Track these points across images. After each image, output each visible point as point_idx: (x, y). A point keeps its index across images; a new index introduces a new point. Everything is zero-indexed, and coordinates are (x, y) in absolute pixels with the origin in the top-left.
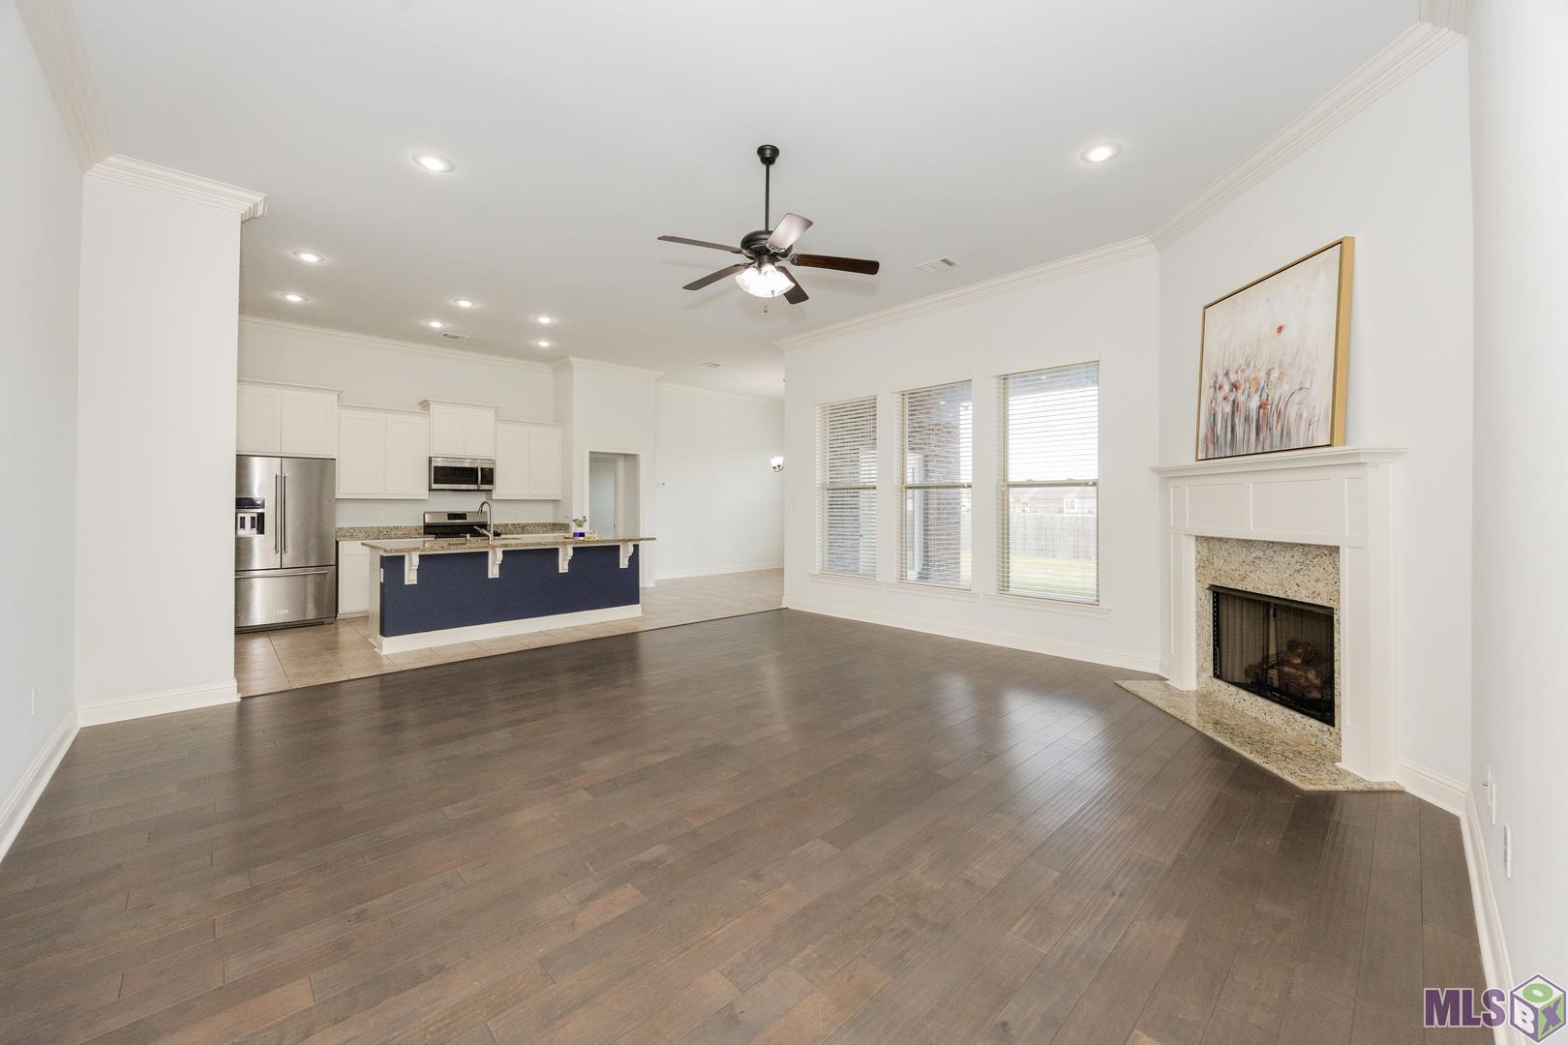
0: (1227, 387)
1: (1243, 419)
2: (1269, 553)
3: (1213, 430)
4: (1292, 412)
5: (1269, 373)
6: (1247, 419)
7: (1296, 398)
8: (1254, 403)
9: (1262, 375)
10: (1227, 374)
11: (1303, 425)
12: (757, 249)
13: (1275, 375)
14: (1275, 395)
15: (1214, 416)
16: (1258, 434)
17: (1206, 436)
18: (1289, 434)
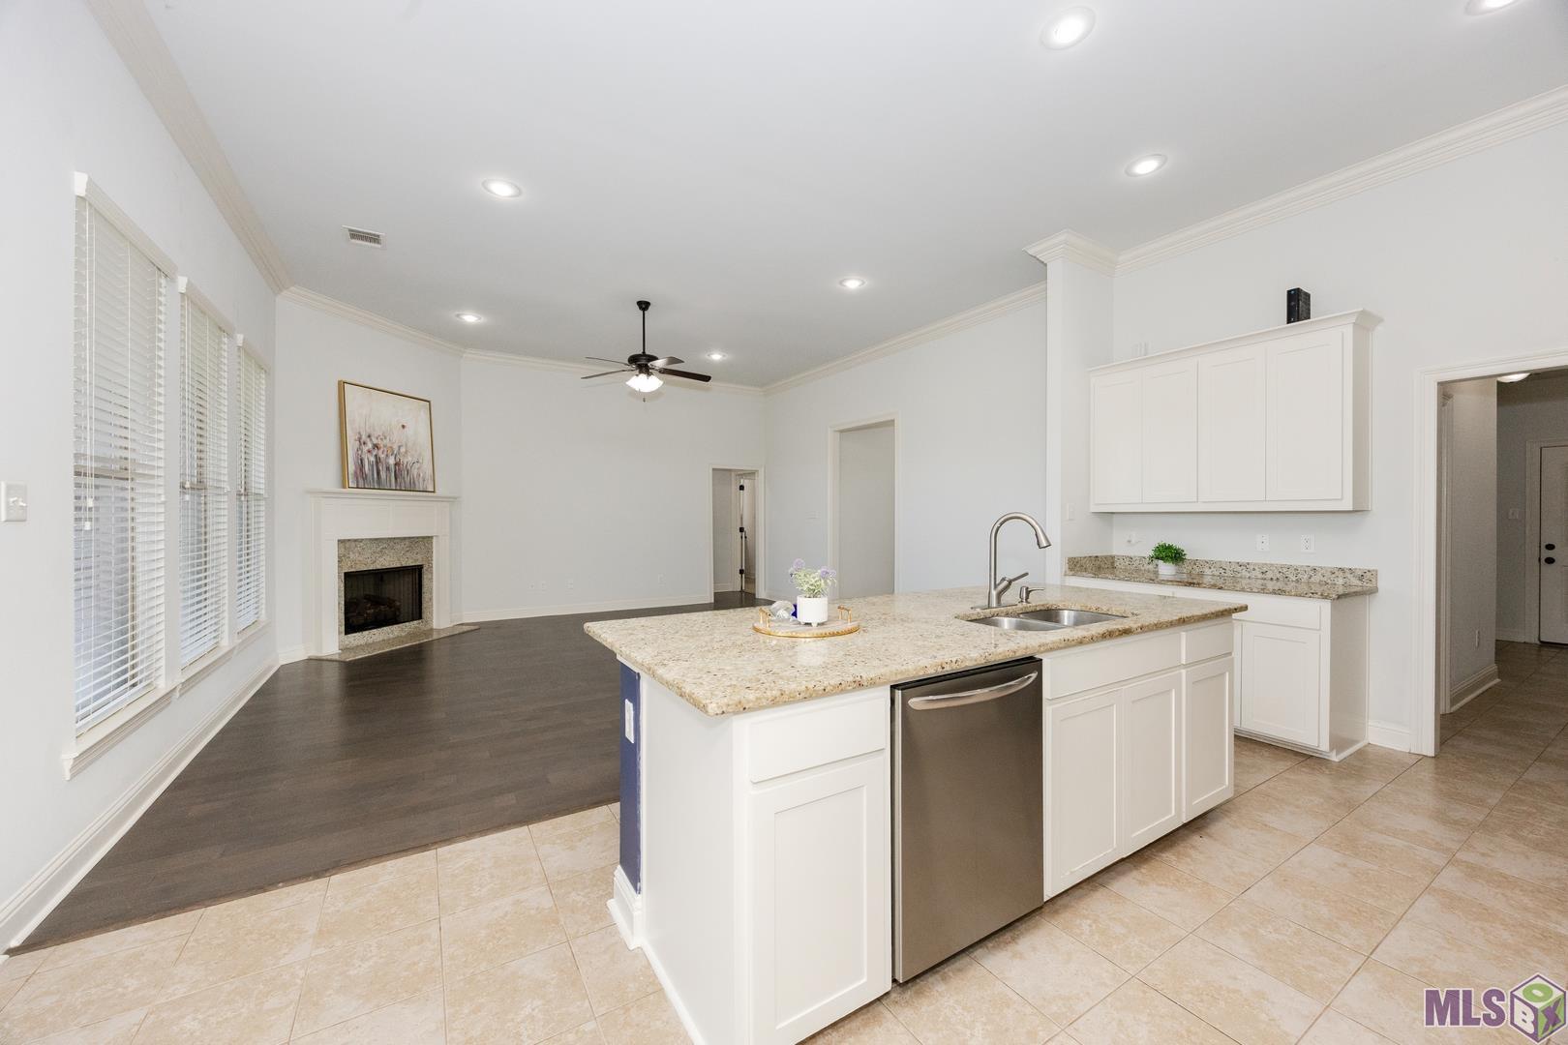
0: (370, 446)
1: (385, 469)
2: (392, 544)
3: (361, 470)
4: (415, 472)
5: (399, 447)
6: (388, 469)
7: (416, 466)
8: (392, 461)
9: (395, 447)
10: (369, 436)
11: (421, 480)
12: (641, 363)
13: (403, 450)
14: (404, 461)
15: (361, 460)
16: (396, 479)
17: (356, 472)
18: (414, 482)
